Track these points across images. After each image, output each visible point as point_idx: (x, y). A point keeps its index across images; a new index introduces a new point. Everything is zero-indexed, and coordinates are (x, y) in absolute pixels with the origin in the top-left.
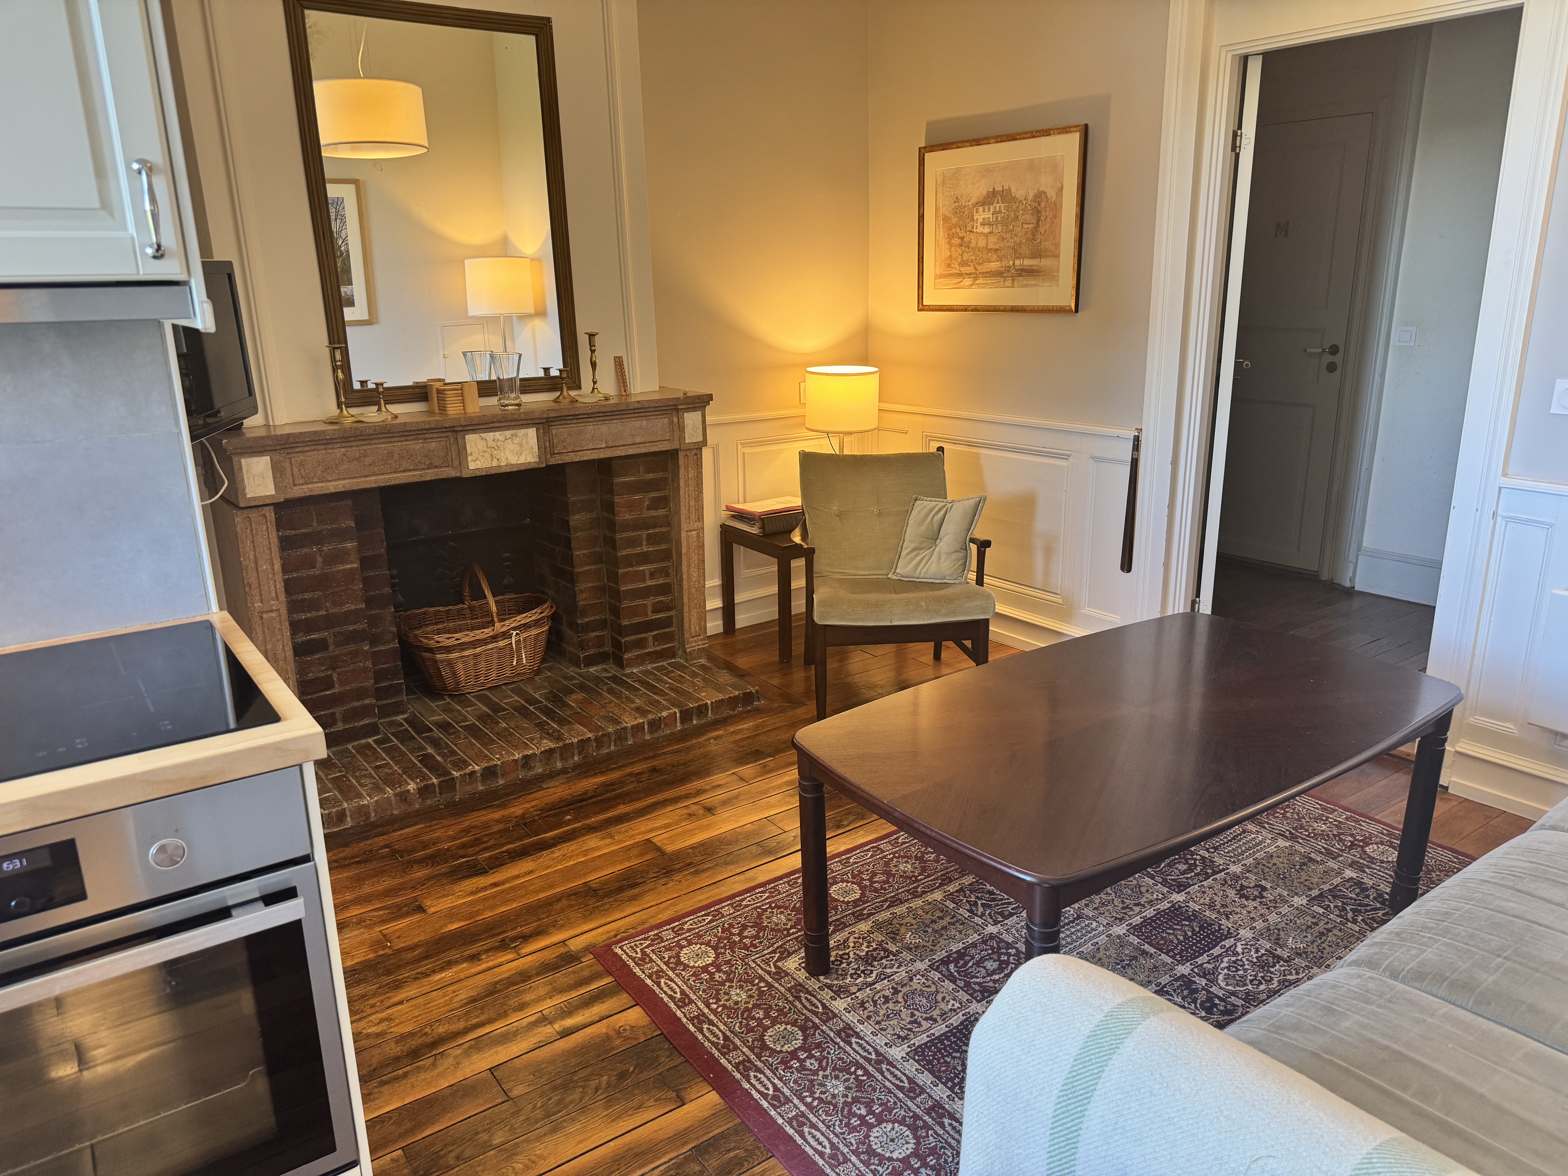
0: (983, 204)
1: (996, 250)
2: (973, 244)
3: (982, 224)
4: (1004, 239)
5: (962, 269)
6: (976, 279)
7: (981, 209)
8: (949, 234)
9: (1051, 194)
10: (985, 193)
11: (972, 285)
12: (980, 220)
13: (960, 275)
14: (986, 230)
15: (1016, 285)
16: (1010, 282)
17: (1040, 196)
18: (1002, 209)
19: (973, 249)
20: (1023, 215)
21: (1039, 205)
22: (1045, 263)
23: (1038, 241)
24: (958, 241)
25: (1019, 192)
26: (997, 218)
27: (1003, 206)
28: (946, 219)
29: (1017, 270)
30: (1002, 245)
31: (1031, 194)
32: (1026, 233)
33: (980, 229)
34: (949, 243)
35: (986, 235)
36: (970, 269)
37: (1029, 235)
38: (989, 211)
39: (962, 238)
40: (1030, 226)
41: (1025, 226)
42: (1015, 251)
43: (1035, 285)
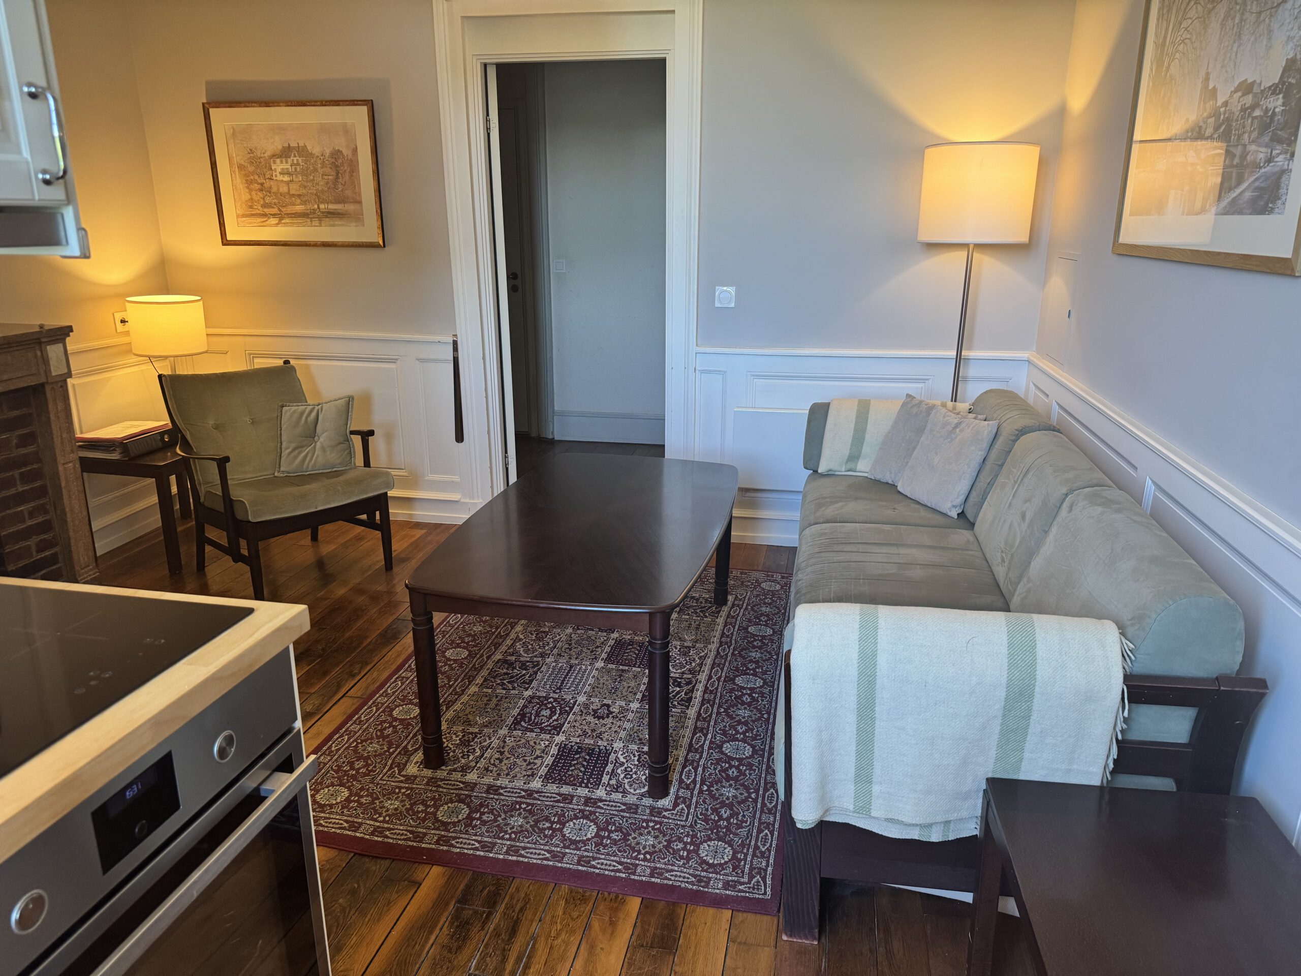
0: (280, 157)
1: (299, 196)
2: (274, 189)
3: (281, 173)
4: (305, 187)
5: (266, 210)
6: (281, 219)
7: (278, 161)
8: (246, 181)
9: (346, 152)
10: (280, 147)
11: (278, 224)
12: (279, 170)
13: (264, 215)
14: (286, 178)
15: (323, 224)
16: (318, 222)
17: (336, 154)
18: (300, 161)
19: (276, 194)
20: (322, 168)
21: (336, 160)
22: (350, 207)
23: (340, 189)
24: (258, 187)
25: (315, 149)
26: (296, 169)
27: (300, 160)
28: (241, 167)
29: (323, 213)
30: (304, 191)
31: (328, 152)
32: (327, 183)
33: (280, 178)
34: (248, 188)
35: (288, 183)
36: (275, 211)
37: (331, 185)
38: (287, 162)
39: (262, 184)
40: (330, 177)
41: (326, 177)
42: (319, 197)
43: (342, 225)
